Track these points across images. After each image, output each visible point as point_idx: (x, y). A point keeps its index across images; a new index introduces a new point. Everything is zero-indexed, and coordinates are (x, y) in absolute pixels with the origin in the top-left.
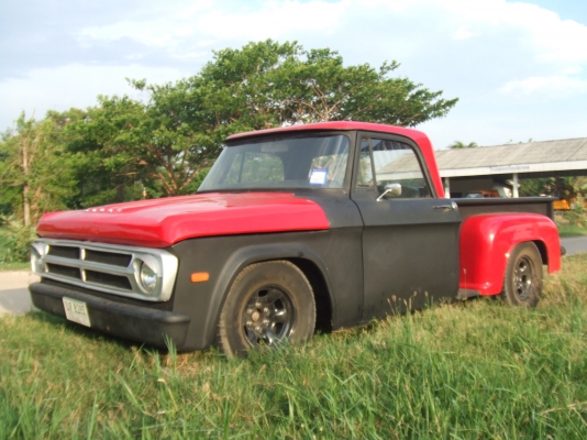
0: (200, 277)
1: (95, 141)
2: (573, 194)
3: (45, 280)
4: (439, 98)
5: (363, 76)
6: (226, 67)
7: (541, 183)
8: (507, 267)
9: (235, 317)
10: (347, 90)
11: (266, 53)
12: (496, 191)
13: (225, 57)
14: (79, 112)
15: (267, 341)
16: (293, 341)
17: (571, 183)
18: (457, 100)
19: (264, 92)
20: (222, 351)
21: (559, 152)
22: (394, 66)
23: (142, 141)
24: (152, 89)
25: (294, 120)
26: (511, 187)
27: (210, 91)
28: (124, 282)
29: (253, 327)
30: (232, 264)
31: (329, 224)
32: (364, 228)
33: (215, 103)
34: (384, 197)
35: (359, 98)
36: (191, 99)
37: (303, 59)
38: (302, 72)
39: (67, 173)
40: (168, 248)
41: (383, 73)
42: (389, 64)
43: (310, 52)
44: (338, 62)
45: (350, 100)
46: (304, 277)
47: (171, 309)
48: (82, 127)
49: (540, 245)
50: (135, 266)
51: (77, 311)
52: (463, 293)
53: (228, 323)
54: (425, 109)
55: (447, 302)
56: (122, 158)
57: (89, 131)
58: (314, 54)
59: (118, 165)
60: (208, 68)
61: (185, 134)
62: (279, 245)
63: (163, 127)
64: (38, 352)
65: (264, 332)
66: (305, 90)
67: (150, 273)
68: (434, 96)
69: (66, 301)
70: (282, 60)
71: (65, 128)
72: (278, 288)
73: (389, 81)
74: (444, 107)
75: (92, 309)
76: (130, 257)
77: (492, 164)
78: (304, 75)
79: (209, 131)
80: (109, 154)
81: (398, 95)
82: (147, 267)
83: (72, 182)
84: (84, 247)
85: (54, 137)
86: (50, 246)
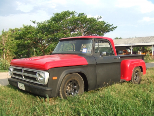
0: (55, 78)
1: (22, 37)
2: (147, 51)
3: (12, 77)
4: (112, 26)
5: (93, 20)
6: (57, 18)
7: (138, 48)
8: (133, 73)
9: (64, 88)
10: (88, 24)
11: (67, 14)
12: (127, 50)
13: (57, 15)
14: (17, 29)
15: (72, 94)
16: (78, 94)
17: (146, 48)
18: (117, 27)
19: (67, 24)
20: (60, 97)
21: (143, 40)
22: (101, 18)
23: (34, 37)
24: (37, 23)
25: (74, 32)
26: (130, 49)
27: (52, 24)
28: (35, 79)
29: (68, 90)
30: (63, 75)
31: (88, 63)
32: (97, 64)
33: (54, 27)
34: (102, 56)
35: (92, 26)
36: (47, 26)
37: (77, 16)
38: (77, 19)
39: (15, 45)
40: (47, 71)
41: (98, 20)
42: (99, 17)
44: (86, 17)
45: (89, 27)
46: (81, 77)
47: (47, 87)
48: (19, 33)
49: (141, 68)
50: (38, 75)
51: (21, 86)
52: (121, 80)
53: (62, 90)
54: (109, 29)
55: (118, 83)
56: (29, 41)
57: (21, 34)
58: (80, 15)
59: (28, 43)
60: (52, 18)
61: (46, 35)
62: (75, 69)
63: (40, 33)
64: (12, 97)
65: (71, 92)
66: (77, 24)
67: (42, 77)
68: (111, 26)
70: (71, 16)
71: (14, 33)
72: (75, 80)
73: (99, 22)
74: (114, 28)
75: (26, 86)
76: (36, 72)
77: (126, 43)
78: (77, 20)
79: (52, 34)
80: (26, 40)
81: (102, 25)
82: (41, 75)
83: (16, 48)
84: (23, 69)
85: (11, 36)
86: (14, 68)
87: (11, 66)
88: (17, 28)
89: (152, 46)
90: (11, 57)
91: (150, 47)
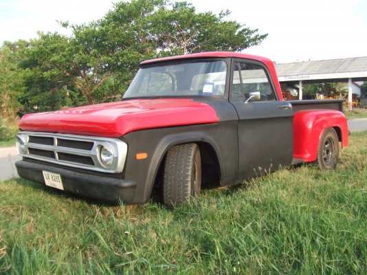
0: (142, 156)
1: (37, 61)
2: (336, 94)
3: (25, 159)
4: (256, 33)
5: (208, 20)
6: (121, 13)
7: (316, 87)
8: (319, 144)
10: (198, 27)
11: (147, 4)
12: (289, 92)
13: (120, 6)
14: (24, 42)
17: (334, 87)
18: (267, 35)
19: (146, 29)
21: (327, 68)
22: (228, 13)
23: (67, 61)
24: (73, 27)
25: (164, 47)
26: (298, 89)
27: (111, 28)
28: (89, 160)
30: (160, 147)
31: (218, 119)
32: (239, 121)
33: (114, 37)
34: (249, 101)
35: (207, 33)
36: (99, 34)
37: (170, 8)
38: (170, 16)
39: (20, 81)
41: (221, 17)
42: (224, 12)
43: (174, 4)
44: (192, 10)
45: (199, 34)
47: (123, 178)
48: (28, 52)
49: (338, 130)
50: (97, 150)
51: (53, 180)
52: (295, 161)
54: (247, 40)
56: (55, 72)
57: (33, 54)
58: (177, 5)
59: (52, 76)
60: (109, 14)
61: (95, 57)
63: (81, 52)
66: (172, 28)
67: (108, 154)
68: (253, 32)
69: (44, 173)
70: (156, 9)
71: (17, 53)
73: (225, 23)
74: (259, 39)
75: (64, 179)
76: (93, 143)
77: (286, 75)
78: (171, 18)
79: (111, 54)
80: (47, 69)
81: (231, 32)
82: (106, 150)
83: (24, 88)
84: (56, 137)
85: (10, 58)
86: (30, 136)
87: (22, 131)
88: (24, 40)
89: (350, 82)
90: (11, 111)
91: (344, 84)
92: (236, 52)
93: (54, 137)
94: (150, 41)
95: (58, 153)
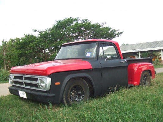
1: (23, 46)
3: (13, 86)
4: (118, 32)
6: (59, 25)
7: (147, 54)
10: (93, 30)
11: (70, 21)
13: (59, 22)
15: (77, 100)
16: (83, 100)
17: (155, 54)
18: (123, 32)
19: (70, 32)
20: (64, 104)
21: (151, 45)
22: (105, 23)
23: (36, 46)
25: (78, 39)
26: (138, 55)
27: (55, 32)
28: (36, 86)
29: (72, 97)
30: (66, 80)
32: (102, 68)
33: (56, 35)
34: (106, 60)
36: (50, 34)
37: (80, 22)
39: (16, 55)
40: (49, 76)
41: (102, 25)
43: (82, 20)
44: (90, 23)
45: (93, 33)
46: (86, 82)
47: (50, 93)
49: (150, 71)
50: (39, 81)
51: (23, 94)
53: (66, 96)
54: (114, 35)
56: (31, 51)
57: (22, 43)
59: (30, 53)
60: (54, 26)
61: (48, 44)
65: (75, 98)
67: (44, 83)
69: (19, 91)
70: (74, 23)
72: (79, 86)
73: (104, 27)
74: (120, 34)
75: (27, 94)
77: (133, 49)
78: (81, 26)
80: (28, 50)
81: (107, 31)
82: (43, 81)
83: (18, 58)
85: (12, 46)
86: (14, 76)
87: (11, 74)
91: (158, 52)
92: (110, 40)
93: (23, 76)
94: (72, 37)
95: (25, 83)
